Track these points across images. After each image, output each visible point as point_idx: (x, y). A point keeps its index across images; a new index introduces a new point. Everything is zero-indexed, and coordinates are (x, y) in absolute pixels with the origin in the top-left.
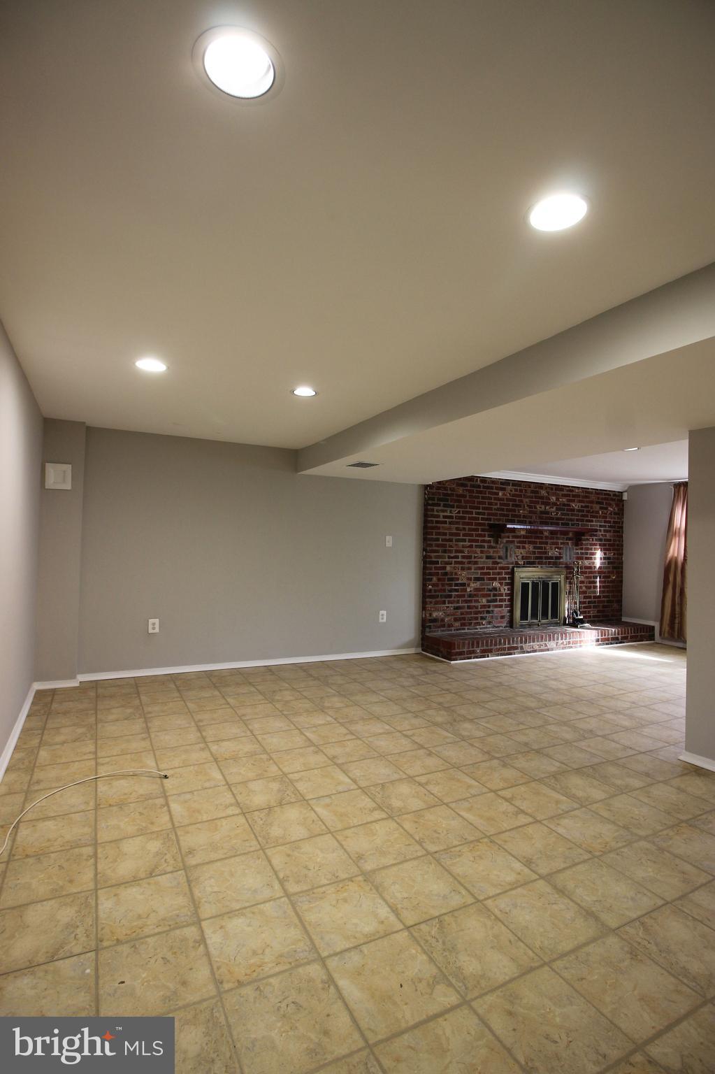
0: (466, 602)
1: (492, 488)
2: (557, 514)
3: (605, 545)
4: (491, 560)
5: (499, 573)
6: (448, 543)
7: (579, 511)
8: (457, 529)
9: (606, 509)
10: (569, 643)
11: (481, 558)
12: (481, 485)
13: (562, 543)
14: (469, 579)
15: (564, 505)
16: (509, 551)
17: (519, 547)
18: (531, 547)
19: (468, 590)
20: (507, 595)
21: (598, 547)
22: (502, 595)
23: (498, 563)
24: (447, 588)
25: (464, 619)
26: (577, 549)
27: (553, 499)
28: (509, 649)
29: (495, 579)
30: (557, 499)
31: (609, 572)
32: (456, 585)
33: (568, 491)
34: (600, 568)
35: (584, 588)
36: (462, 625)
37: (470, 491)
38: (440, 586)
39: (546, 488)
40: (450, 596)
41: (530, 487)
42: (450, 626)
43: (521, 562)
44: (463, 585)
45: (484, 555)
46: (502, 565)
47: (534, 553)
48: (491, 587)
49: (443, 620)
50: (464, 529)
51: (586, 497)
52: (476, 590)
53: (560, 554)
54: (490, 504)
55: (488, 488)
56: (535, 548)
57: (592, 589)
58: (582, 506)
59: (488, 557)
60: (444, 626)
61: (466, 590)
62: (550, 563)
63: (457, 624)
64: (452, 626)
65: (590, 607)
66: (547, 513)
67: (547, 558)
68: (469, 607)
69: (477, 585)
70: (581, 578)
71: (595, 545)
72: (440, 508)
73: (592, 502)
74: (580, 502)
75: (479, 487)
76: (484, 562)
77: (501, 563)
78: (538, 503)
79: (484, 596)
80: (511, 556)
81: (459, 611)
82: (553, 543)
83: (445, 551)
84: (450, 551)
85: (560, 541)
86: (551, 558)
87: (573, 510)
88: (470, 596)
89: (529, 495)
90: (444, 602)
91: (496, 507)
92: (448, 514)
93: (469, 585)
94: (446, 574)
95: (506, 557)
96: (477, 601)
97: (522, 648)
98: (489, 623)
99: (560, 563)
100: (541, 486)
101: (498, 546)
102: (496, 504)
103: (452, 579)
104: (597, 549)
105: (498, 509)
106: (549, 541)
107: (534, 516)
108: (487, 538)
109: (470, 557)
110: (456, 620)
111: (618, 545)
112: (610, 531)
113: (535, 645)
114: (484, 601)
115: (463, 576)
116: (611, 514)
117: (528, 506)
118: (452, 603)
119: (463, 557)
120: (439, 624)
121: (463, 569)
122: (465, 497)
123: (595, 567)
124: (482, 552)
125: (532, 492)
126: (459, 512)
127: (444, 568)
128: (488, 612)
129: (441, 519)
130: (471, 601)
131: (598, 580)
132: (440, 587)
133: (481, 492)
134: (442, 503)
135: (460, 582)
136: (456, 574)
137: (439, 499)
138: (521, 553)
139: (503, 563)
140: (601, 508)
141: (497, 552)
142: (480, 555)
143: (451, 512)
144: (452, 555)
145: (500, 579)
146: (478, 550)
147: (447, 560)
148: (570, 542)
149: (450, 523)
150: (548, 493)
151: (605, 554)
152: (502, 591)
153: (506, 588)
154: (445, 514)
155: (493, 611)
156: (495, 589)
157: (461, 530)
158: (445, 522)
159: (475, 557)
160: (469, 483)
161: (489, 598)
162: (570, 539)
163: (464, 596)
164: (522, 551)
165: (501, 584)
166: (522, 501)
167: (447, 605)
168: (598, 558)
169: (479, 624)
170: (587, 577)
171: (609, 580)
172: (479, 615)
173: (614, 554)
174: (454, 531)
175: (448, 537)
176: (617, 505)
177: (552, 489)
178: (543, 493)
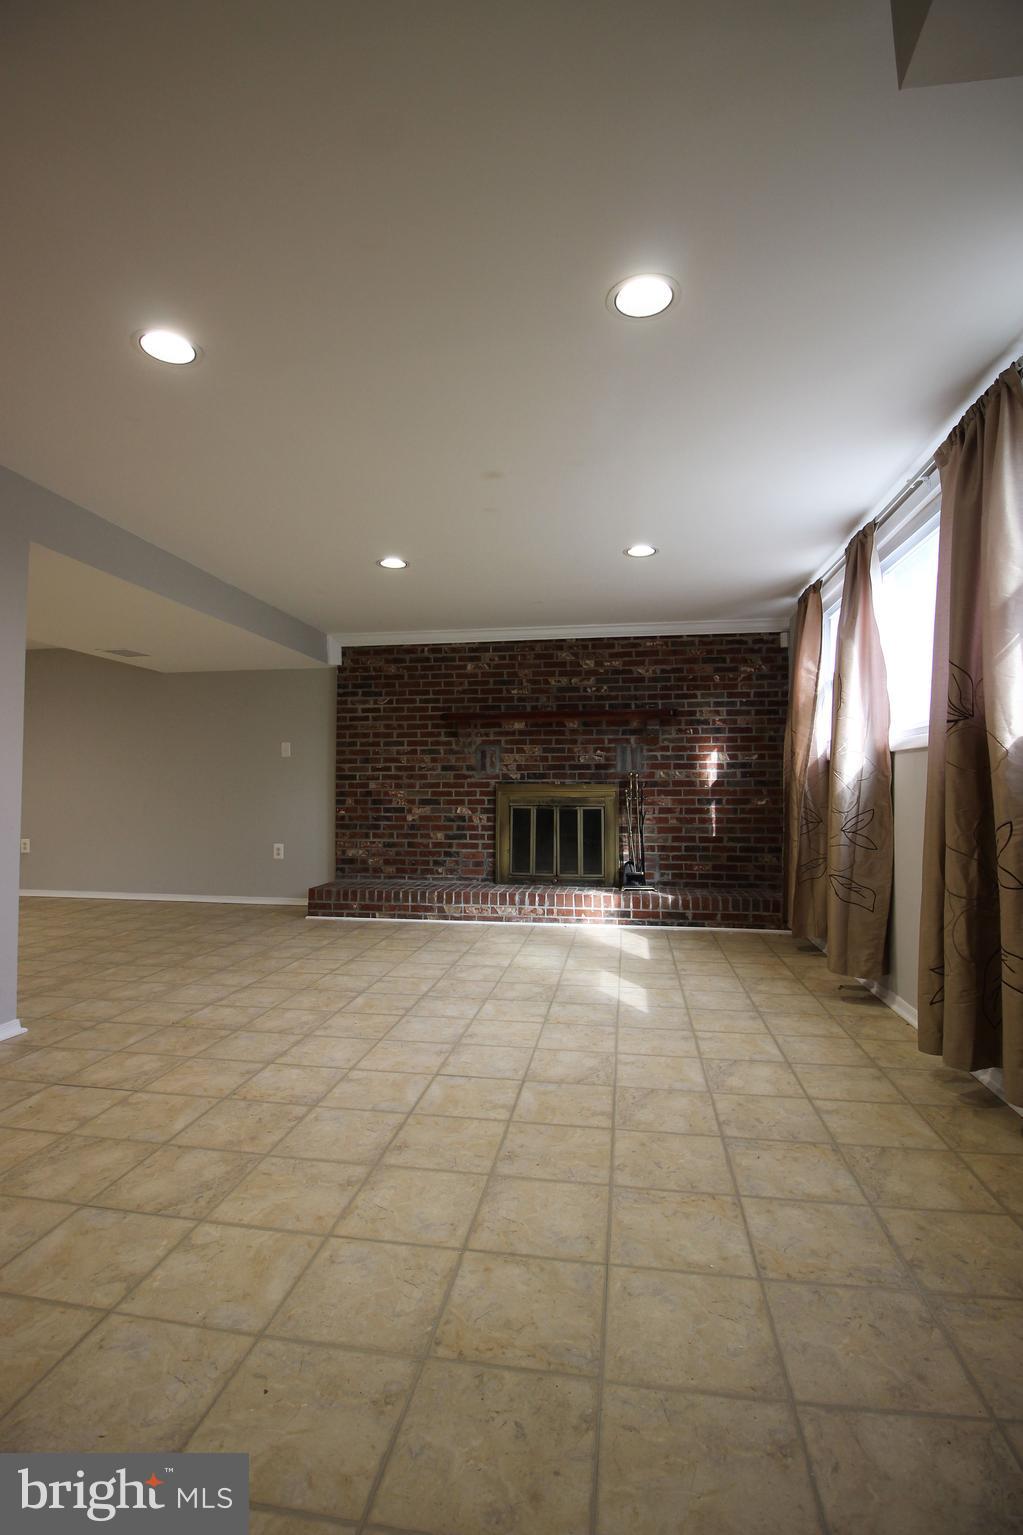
0: (406, 836)
1: (453, 659)
2: (598, 690)
3: (729, 739)
4: (453, 773)
5: (468, 794)
6: (371, 749)
7: (654, 680)
8: (387, 727)
9: (735, 669)
10: (550, 912)
11: (433, 769)
12: (432, 656)
13: (610, 741)
14: (412, 802)
15: (616, 672)
16: (488, 756)
17: (507, 751)
18: (538, 751)
19: (410, 818)
20: (484, 828)
21: (712, 744)
22: (475, 828)
23: (465, 777)
24: (371, 814)
25: (403, 863)
26: (651, 751)
27: (590, 664)
28: (414, 908)
29: (461, 803)
30: (599, 664)
31: (745, 792)
32: (387, 810)
33: (623, 646)
34: (716, 784)
35: (675, 821)
36: (399, 870)
37: (408, 669)
38: (359, 811)
39: (571, 648)
40: (377, 827)
41: (533, 650)
42: (378, 870)
43: (516, 776)
44: (401, 810)
45: (439, 765)
46: (473, 780)
47: (545, 759)
48: (452, 815)
49: (364, 862)
50: (400, 727)
51: (675, 653)
52: (422, 818)
53: (607, 759)
54: (451, 684)
55: (443, 659)
56: (545, 750)
57: (697, 825)
58: (663, 671)
59: (444, 768)
60: (366, 870)
61: (405, 819)
62: (581, 776)
63: (391, 869)
64: (382, 871)
65: (694, 858)
66: (576, 689)
67: (573, 767)
68: (410, 845)
69: (427, 810)
70: (666, 801)
71: (707, 740)
72: (356, 698)
73: (693, 660)
74: (657, 662)
75: (427, 660)
76: (438, 776)
77: (470, 777)
78: (552, 674)
79: (438, 828)
80: (493, 764)
81: (394, 850)
82: (589, 742)
83: (367, 761)
84: (377, 761)
85: (606, 738)
86: (587, 767)
87: (641, 679)
88: (412, 827)
89: (532, 662)
90: (367, 836)
91: (460, 688)
92: (371, 706)
93: (410, 811)
94: (369, 793)
95: (483, 767)
96: (428, 836)
97: (441, 910)
98: (451, 871)
99: (608, 776)
100: (560, 644)
101: (466, 750)
102: (461, 684)
103: (380, 802)
104: (711, 749)
105: (464, 692)
106: (580, 738)
107: (543, 699)
108: (443, 739)
109: (412, 768)
110: (387, 862)
111: (771, 739)
112: (748, 713)
113: (472, 908)
114: (440, 836)
115: (399, 797)
116: (749, 677)
117: (528, 681)
118: (380, 837)
119: (399, 769)
120: (359, 866)
121: (398, 786)
122: (402, 677)
123: (704, 783)
124: (434, 760)
125: (538, 657)
126: (391, 702)
127: (367, 785)
128: (448, 854)
129: (360, 714)
130: (415, 836)
131: (713, 807)
132: (359, 813)
133: (431, 668)
134: (360, 691)
135: (394, 805)
136: (386, 794)
137: (355, 686)
138: (515, 760)
139: (477, 777)
140: (717, 670)
141: (464, 759)
142: (431, 765)
143: (375, 703)
144: (380, 766)
145: (470, 802)
146: (427, 758)
147: (370, 773)
148: (633, 739)
149: (375, 719)
150: (575, 655)
151: (730, 756)
152: (476, 821)
153: (484, 817)
154: (367, 706)
155: (458, 853)
156: (462, 818)
157: (394, 728)
158: (367, 718)
159: (421, 769)
160: (407, 657)
161: (450, 833)
162: (633, 732)
163: (402, 827)
164: (517, 756)
165: (474, 811)
166: (515, 674)
167: (371, 840)
168: (712, 765)
169: (431, 872)
170: (681, 802)
171: (749, 806)
172: (431, 859)
173: (761, 757)
174: (382, 730)
175: (371, 740)
176: (765, 660)
177: (585, 647)
178: (565, 656)
